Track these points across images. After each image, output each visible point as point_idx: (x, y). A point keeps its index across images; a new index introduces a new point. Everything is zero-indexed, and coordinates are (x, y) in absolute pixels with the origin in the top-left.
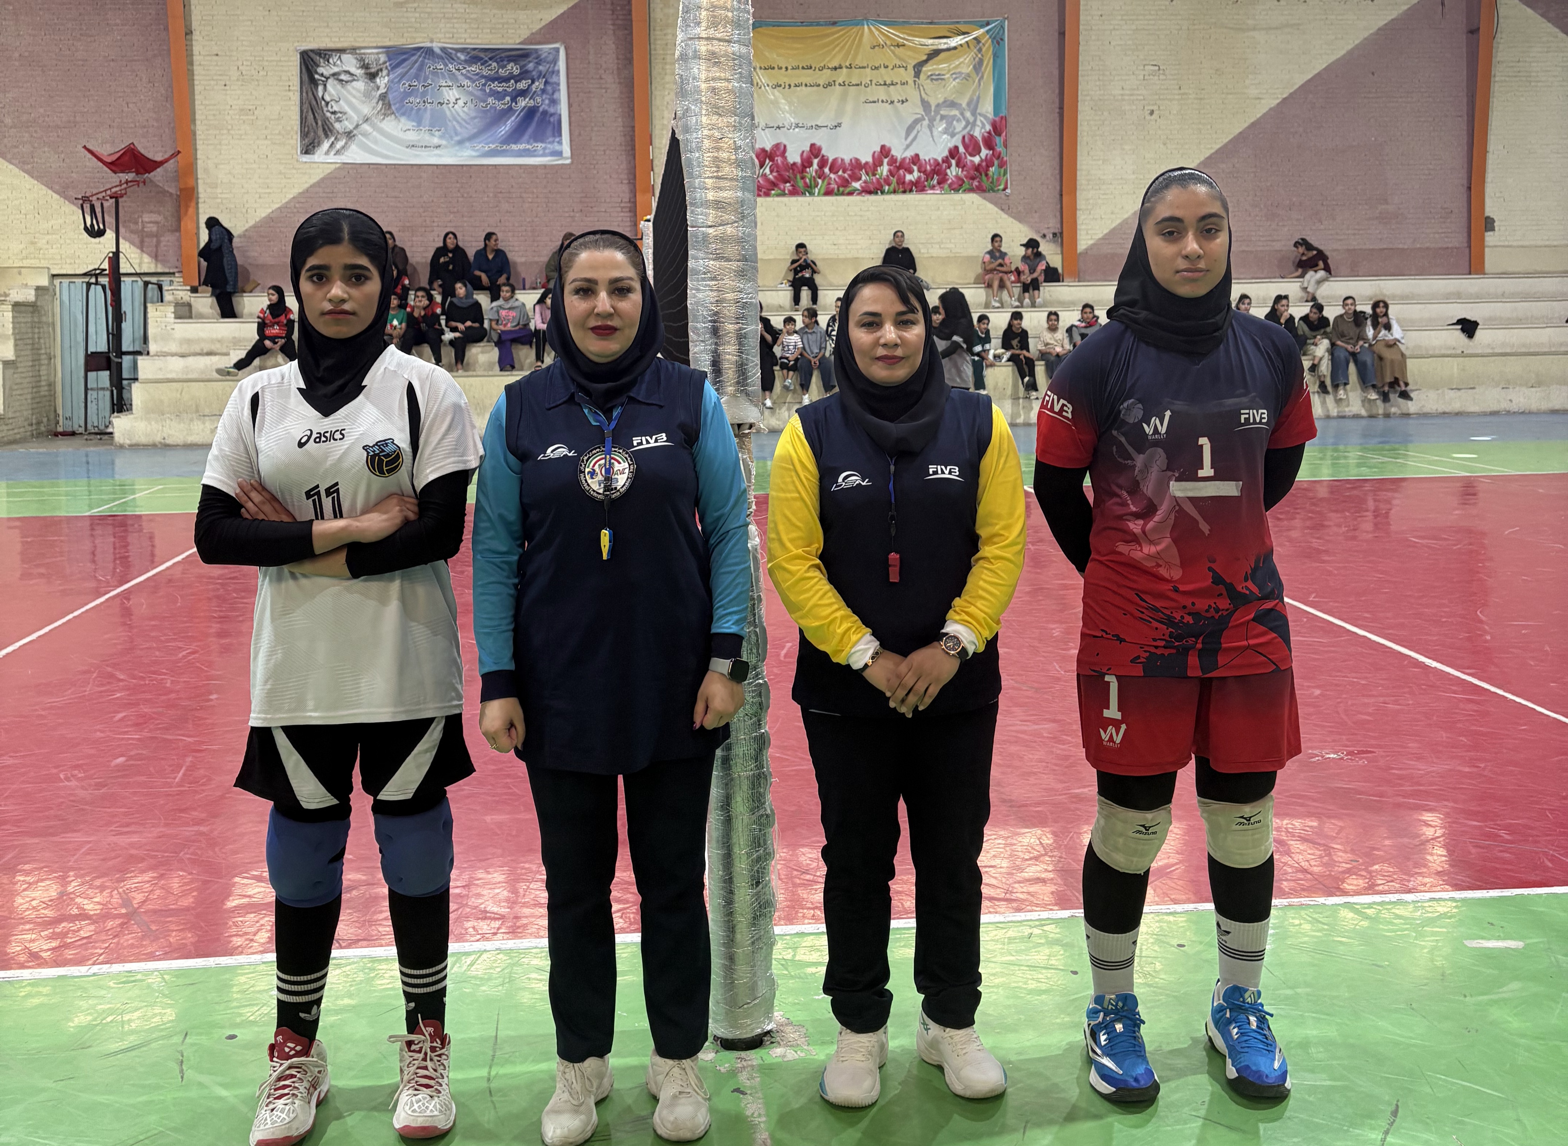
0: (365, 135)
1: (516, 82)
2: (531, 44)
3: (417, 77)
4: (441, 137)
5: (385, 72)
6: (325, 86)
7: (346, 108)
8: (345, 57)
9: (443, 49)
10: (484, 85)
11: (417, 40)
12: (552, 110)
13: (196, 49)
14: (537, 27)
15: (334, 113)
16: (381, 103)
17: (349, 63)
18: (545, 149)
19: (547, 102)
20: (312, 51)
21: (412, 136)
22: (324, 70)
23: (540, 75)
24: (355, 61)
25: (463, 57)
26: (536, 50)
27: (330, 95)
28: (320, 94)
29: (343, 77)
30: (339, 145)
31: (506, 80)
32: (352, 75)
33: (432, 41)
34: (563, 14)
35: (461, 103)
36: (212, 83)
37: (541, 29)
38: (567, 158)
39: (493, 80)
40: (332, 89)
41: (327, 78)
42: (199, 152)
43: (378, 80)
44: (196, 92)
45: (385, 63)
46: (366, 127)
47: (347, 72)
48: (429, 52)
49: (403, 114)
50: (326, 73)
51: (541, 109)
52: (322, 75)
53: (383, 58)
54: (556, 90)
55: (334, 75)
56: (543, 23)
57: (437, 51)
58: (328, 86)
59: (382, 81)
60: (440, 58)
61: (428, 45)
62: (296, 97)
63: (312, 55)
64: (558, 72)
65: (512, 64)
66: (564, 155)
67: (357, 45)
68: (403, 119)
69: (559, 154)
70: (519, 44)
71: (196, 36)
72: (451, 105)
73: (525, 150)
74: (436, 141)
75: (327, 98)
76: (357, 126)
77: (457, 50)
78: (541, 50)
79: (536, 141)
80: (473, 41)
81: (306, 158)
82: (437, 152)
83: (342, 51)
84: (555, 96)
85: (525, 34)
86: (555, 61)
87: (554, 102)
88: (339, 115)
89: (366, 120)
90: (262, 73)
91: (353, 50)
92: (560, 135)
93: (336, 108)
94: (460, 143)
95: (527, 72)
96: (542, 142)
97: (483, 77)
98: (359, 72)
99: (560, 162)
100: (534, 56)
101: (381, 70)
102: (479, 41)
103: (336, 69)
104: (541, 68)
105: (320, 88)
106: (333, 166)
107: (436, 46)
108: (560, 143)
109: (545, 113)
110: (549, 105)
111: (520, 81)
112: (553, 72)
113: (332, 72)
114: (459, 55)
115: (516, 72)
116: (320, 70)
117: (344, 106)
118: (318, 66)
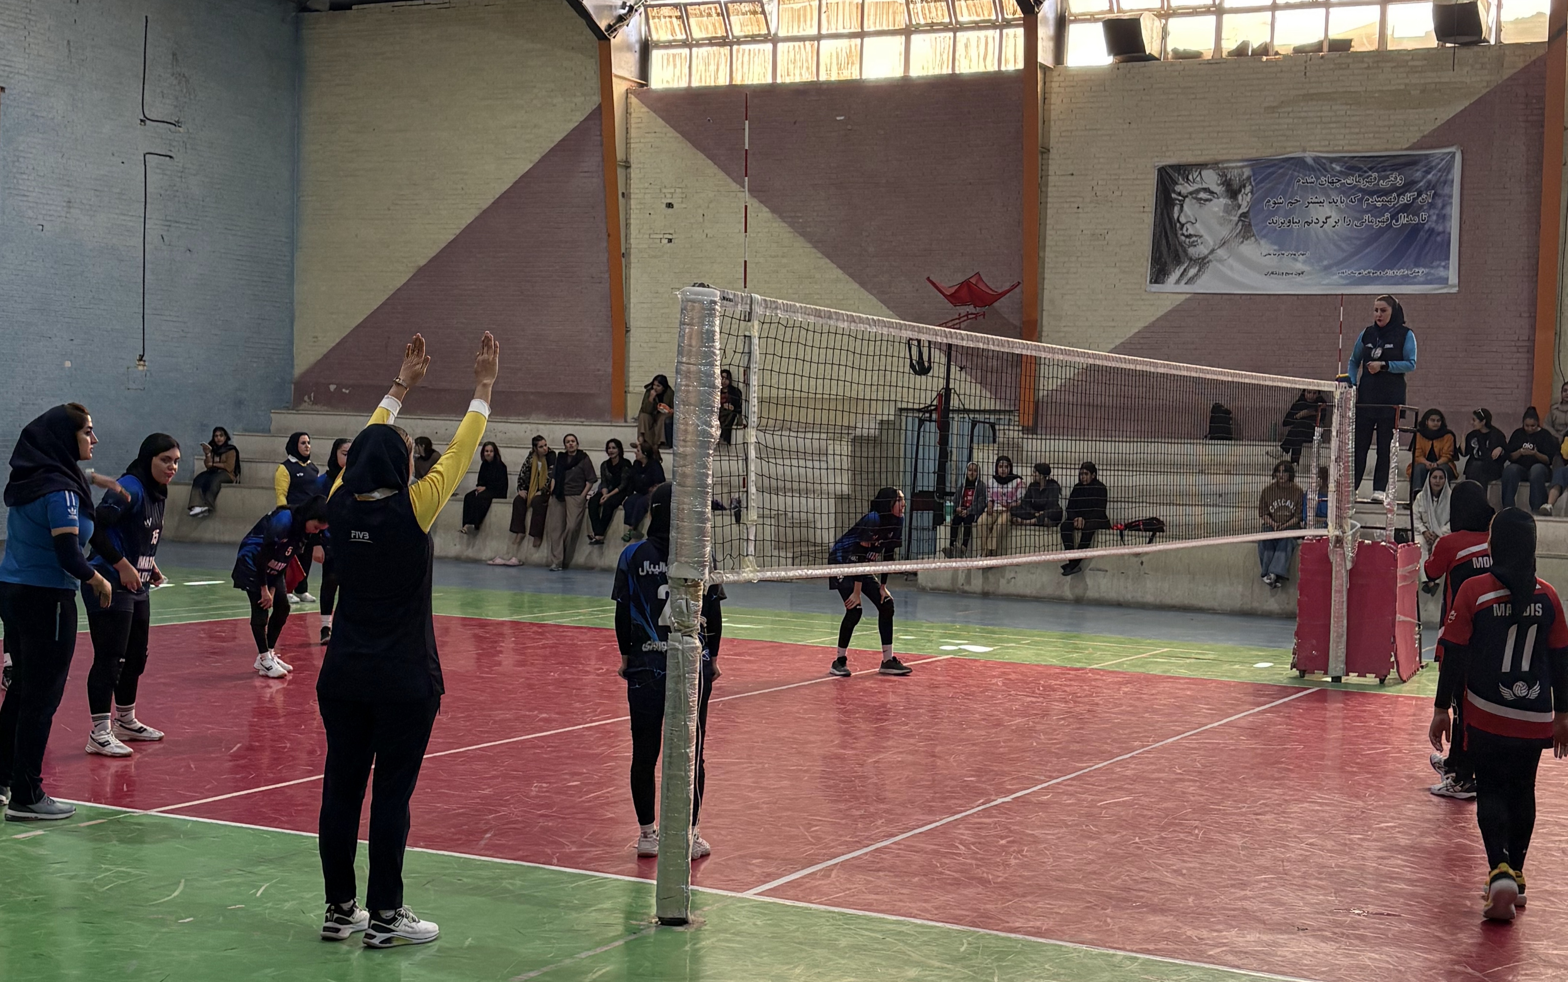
0: (1221, 261)
1: (1399, 196)
2: (1422, 148)
3: (1284, 193)
4: (1304, 262)
5: (1248, 188)
6: (1182, 206)
7: (1202, 232)
8: (1204, 173)
9: (1316, 159)
10: (1360, 200)
11: (1288, 150)
12: (1441, 229)
13: (1053, 168)
14: (1428, 129)
15: (1189, 236)
16: (1240, 223)
17: (1211, 179)
18: (1427, 274)
19: (1434, 218)
20: (1170, 166)
21: (1271, 262)
22: (1184, 188)
23: (1430, 186)
24: (1216, 177)
25: (1338, 168)
26: (1427, 156)
27: (1186, 216)
28: (1176, 216)
29: (1202, 195)
30: (1192, 272)
31: (1386, 193)
32: (1212, 193)
33: (1304, 151)
34: (1462, 111)
35: (1331, 222)
36: (1066, 205)
37: (1435, 130)
38: (1453, 286)
39: (1371, 193)
40: (1190, 209)
41: (1185, 197)
42: (1046, 281)
43: (1240, 197)
44: (1049, 216)
45: (1249, 178)
46: (1220, 252)
47: (1206, 190)
48: (1299, 163)
49: (1264, 236)
50: (1184, 192)
51: (1427, 227)
52: (1179, 194)
53: (1247, 172)
54: (1446, 204)
55: (1191, 193)
56: (1439, 123)
57: (1310, 161)
58: (1185, 207)
59: (1245, 200)
60: (1311, 169)
61: (1300, 155)
62: (1149, 219)
63: (1170, 171)
64: (1453, 181)
65: (1395, 174)
66: (1450, 282)
67: (1220, 158)
68: (1262, 242)
69: (1444, 281)
70: (1407, 149)
71: (1053, 153)
72: (1321, 224)
73: (1403, 277)
74: (1299, 266)
75: (1183, 220)
76: (1212, 251)
77: (1332, 160)
78: (1432, 155)
79: (1417, 265)
80: (1354, 148)
81: (1156, 287)
82: (1299, 279)
83: (1202, 166)
84: (1444, 212)
85: (1414, 137)
86: (1449, 168)
87: (1443, 218)
88: (1194, 239)
89: (1223, 243)
90: (1117, 193)
91: (1214, 165)
92: (1448, 258)
93: (1191, 231)
94: (1327, 268)
95: (1414, 183)
96: (1424, 267)
97: (1361, 190)
98: (1219, 189)
99: (1445, 291)
100: (1423, 163)
101: (1244, 186)
102: (1360, 148)
103: (1196, 186)
104: (1430, 176)
105: (1176, 209)
106: (1183, 297)
107: (1309, 156)
108: (1446, 267)
109: (1431, 231)
110: (1437, 222)
111: (1403, 194)
112: (1445, 182)
113: (1191, 189)
114: (1334, 166)
115: (1400, 182)
116: (1178, 188)
117: (1199, 228)
118: (1177, 184)
